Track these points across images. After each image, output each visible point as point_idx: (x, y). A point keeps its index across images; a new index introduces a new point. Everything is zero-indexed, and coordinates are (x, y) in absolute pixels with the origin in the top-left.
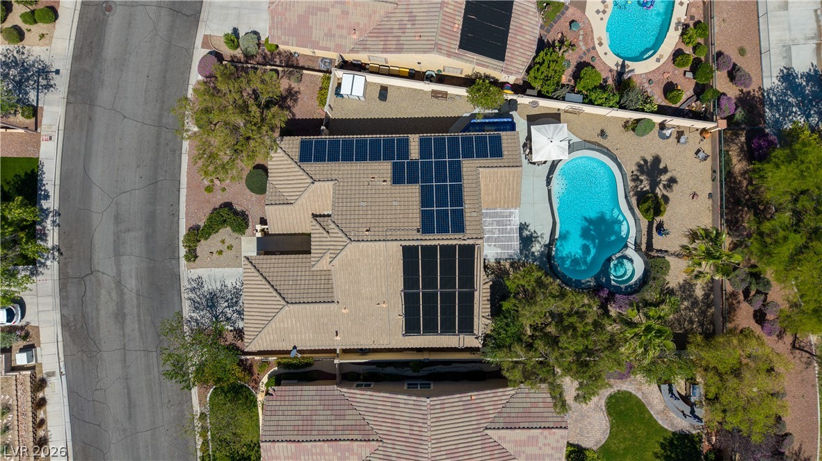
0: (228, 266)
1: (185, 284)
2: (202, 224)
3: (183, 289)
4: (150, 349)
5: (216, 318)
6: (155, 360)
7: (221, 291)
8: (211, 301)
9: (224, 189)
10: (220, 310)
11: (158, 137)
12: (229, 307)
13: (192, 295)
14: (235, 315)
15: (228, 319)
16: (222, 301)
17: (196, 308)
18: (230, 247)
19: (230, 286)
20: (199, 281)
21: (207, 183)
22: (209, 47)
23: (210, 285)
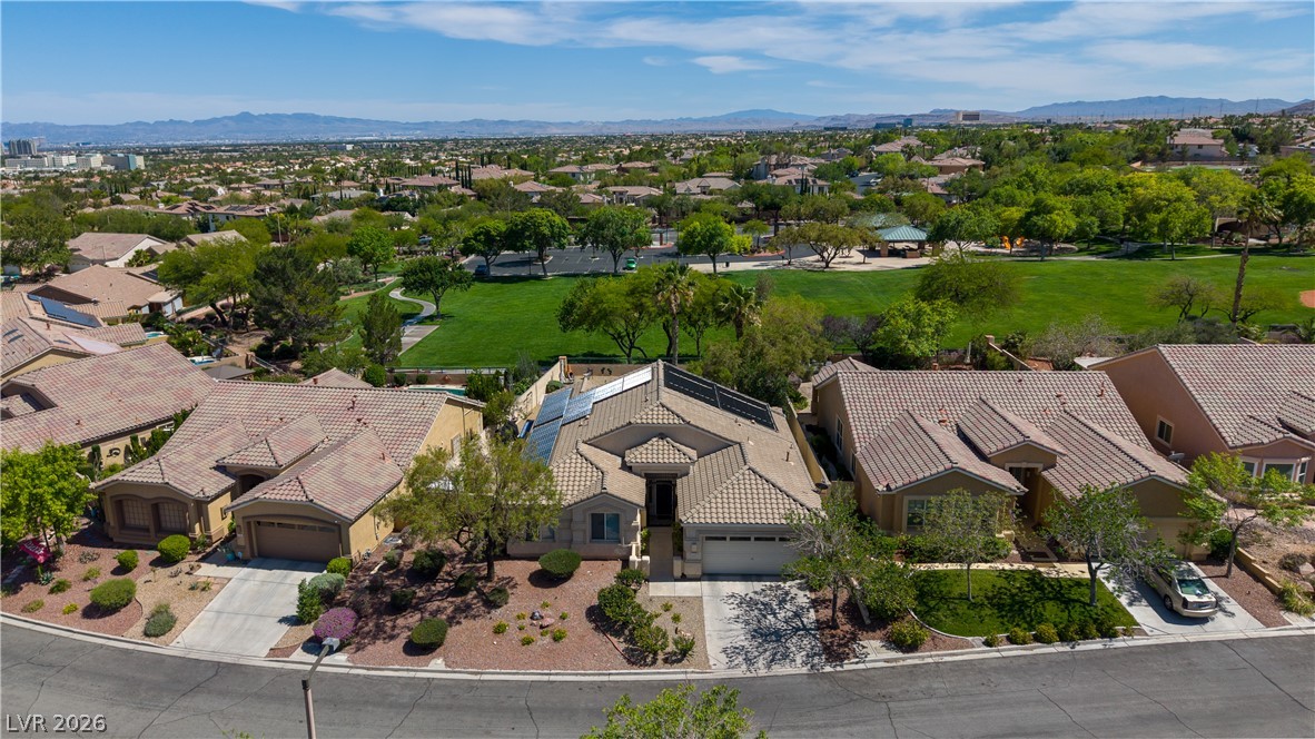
0: (701, 612)
1: (738, 673)
2: (622, 646)
3: (748, 674)
4: (885, 711)
5: (798, 629)
6: (904, 704)
7: (747, 623)
8: (763, 635)
10: (781, 625)
11: (436, 707)
12: (775, 614)
13: (761, 663)
14: (788, 606)
15: (797, 615)
16: (766, 623)
17: (785, 656)
18: (667, 607)
19: (736, 612)
20: (731, 652)
21: (548, 639)
22: (294, 648)
23: (739, 636)
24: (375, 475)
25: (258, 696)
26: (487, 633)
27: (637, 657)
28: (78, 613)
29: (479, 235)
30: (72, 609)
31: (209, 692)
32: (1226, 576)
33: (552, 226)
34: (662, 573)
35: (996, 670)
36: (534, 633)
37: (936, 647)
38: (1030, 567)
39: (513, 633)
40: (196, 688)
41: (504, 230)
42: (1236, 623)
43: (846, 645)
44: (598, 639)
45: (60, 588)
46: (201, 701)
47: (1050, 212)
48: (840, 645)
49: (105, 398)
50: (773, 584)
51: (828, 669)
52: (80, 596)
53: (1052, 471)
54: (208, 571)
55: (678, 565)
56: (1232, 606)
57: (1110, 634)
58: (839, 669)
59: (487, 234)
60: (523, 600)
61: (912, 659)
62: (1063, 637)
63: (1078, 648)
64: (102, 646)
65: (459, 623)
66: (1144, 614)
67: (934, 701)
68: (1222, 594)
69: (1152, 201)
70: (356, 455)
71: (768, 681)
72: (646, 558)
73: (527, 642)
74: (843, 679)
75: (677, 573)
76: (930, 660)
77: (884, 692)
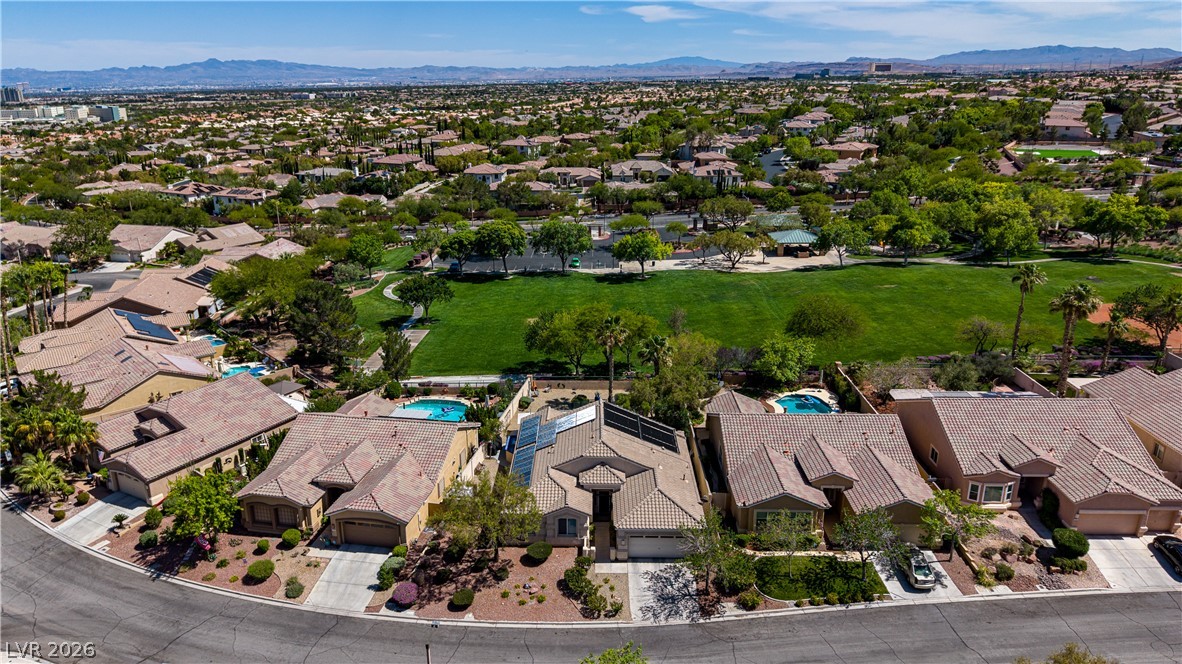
0: (627, 584)
1: (649, 623)
2: (580, 606)
3: (655, 624)
4: (731, 648)
5: (686, 595)
6: (743, 643)
7: (655, 591)
8: (665, 599)
9: (543, 587)
10: (675, 593)
11: (472, 645)
12: (672, 585)
13: (662, 617)
14: (680, 580)
15: (685, 586)
16: (666, 591)
17: (677, 613)
18: (606, 581)
19: (649, 584)
20: (645, 610)
21: (534, 601)
22: (381, 606)
23: (650, 600)
24: (417, 488)
25: (367, 637)
26: (497, 597)
27: (589, 613)
28: (240, 582)
29: (454, 243)
30: (234, 580)
31: (337, 634)
32: (949, 561)
33: (512, 238)
34: (603, 557)
35: (799, 622)
36: (525, 597)
37: (766, 607)
38: (831, 554)
39: (513, 597)
40: (328, 632)
41: (474, 239)
42: (947, 593)
43: (713, 606)
44: (564, 601)
45: (222, 564)
46: (332, 640)
47: (911, 228)
48: (709, 606)
49: (215, 420)
50: (672, 565)
51: (701, 621)
52: (239, 570)
53: (850, 491)
54: (315, 553)
55: (613, 554)
56: (948, 581)
57: (870, 599)
58: (708, 621)
59: (460, 243)
60: (518, 575)
61: (751, 615)
62: (842, 602)
63: (850, 608)
64: (262, 604)
65: (479, 590)
66: (894, 587)
67: (760, 641)
68: (944, 573)
69: (994, 215)
70: (403, 474)
71: (666, 629)
72: (593, 548)
73: (522, 603)
74: (709, 627)
75: (613, 557)
76: (762, 616)
77: (732, 636)
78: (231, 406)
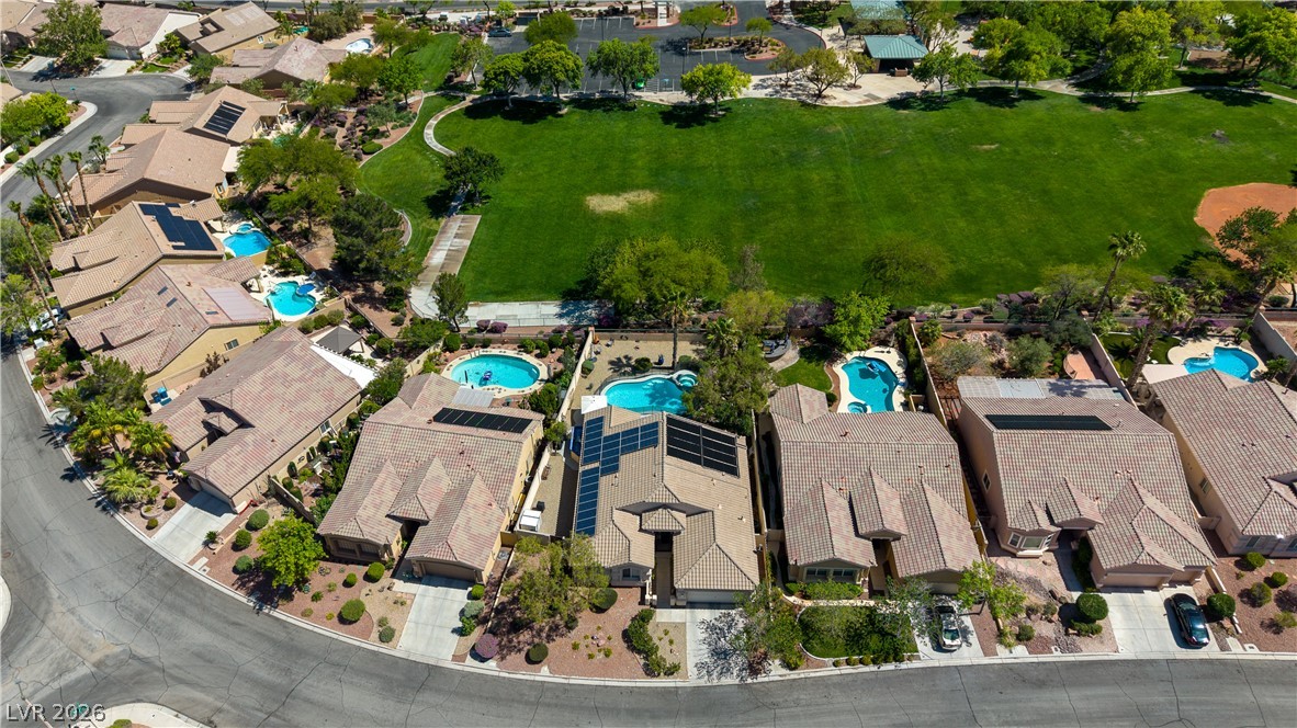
0: (685, 636)
1: (703, 682)
2: (642, 662)
3: (708, 684)
4: (773, 716)
5: (737, 649)
6: (784, 711)
7: (710, 644)
8: (720, 654)
9: (609, 639)
10: (728, 646)
11: (549, 705)
12: (725, 637)
13: (715, 674)
14: (732, 631)
15: (737, 638)
16: (720, 644)
17: (728, 670)
18: (666, 633)
19: (704, 636)
20: (700, 666)
21: (602, 655)
22: (466, 655)
23: (704, 655)
24: (488, 523)
25: (457, 694)
26: (569, 649)
27: (650, 671)
28: (336, 620)
30: (330, 617)
31: (431, 690)
32: (978, 614)
34: (663, 603)
35: (835, 685)
36: (594, 650)
37: (808, 667)
38: (872, 603)
39: (584, 651)
40: (422, 687)
41: (521, 69)
42: (969, 654)
43: (760, 663)
44: (628, 655)
45: (316, 598)
46: (427, 696)
48: (757, 663)
50: (726, 611)
51: (749, 681)
52: (331, 605)
53: (897, 542)
54: (400, 586)
55: (672, 603)
56: (973, 639)
57: (901, 660)
58: (755, 681)
60: (587, 621)
61: (794, 675)
62: (874, 662)
63: (882, 668)
64: (359, 648)
65: (554, 640)
66: (924, 645)
67: (799, 709)
68: (972, 628)
70: (475, 507)
71: (718, 690)
72: (655, 597)
73: (591, 657)
74: (755, 689)
76: (802, 676)
77: (775, 701)
78: (292, 390)
